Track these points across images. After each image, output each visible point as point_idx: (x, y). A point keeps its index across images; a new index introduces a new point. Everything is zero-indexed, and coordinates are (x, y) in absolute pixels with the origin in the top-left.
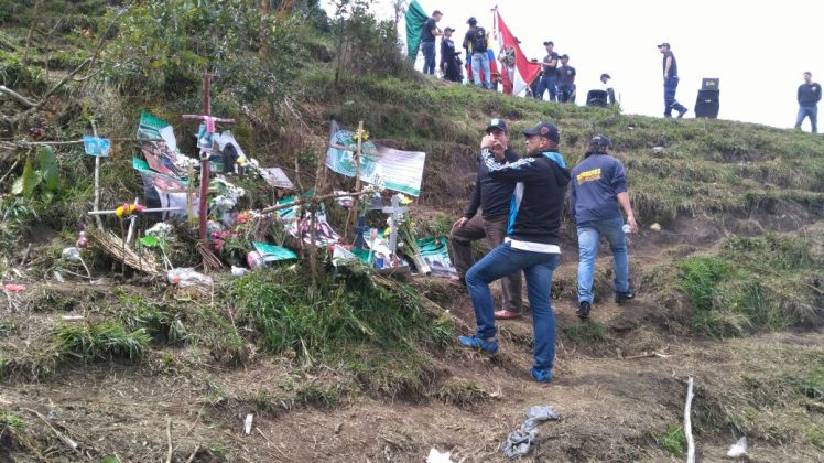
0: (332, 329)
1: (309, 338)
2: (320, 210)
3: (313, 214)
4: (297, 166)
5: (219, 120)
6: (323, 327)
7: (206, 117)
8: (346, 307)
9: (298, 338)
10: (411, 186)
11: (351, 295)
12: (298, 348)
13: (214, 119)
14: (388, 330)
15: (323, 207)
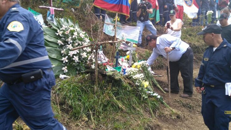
0: (105, 106)
1: (94, 111)
2: (100, 49)
3: (96, 51)
4: (92, 31)
5: (56, 9)
6: (101, 105)
7: (50, 8)
8: (112, 95)
9: (88, 111)
10: (135, 39)
11: (114, 89)
12: (89, 116)
13: (54, 8)
14: (131, 104)
15: (101, 48)
